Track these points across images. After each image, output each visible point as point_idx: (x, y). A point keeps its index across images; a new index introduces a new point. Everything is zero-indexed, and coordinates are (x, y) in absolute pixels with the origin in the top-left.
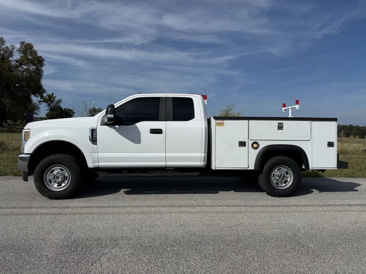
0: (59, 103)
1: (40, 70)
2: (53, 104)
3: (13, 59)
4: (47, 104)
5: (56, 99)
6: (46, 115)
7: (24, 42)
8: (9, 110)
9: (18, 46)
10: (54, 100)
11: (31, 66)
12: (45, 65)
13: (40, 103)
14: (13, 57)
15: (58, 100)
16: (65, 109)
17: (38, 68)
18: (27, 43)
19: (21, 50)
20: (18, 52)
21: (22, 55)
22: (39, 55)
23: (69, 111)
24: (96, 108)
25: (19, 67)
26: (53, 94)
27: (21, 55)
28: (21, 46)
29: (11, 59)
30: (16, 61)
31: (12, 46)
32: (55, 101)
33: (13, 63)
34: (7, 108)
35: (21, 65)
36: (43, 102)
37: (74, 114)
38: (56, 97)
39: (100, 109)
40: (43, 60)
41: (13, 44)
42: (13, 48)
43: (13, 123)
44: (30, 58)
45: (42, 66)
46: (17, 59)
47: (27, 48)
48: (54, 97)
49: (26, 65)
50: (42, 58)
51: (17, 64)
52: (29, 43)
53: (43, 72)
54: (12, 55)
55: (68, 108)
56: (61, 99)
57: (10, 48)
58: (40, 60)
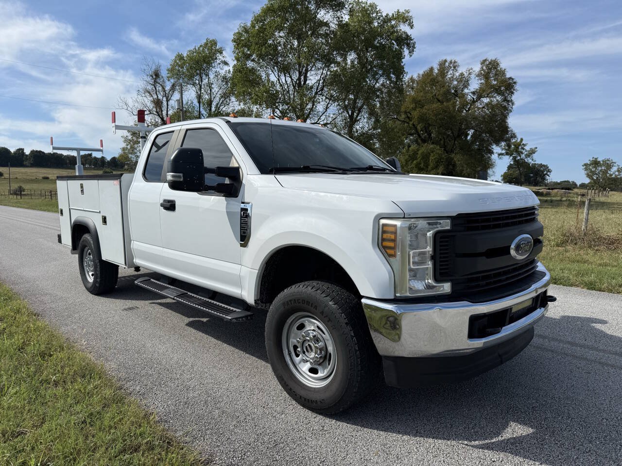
0: (532, 154)
1: (508, 101)
2: (520, 156)
3: (469, 91)
4: (511, 158)
5: (527, 148)
6: (502, 176)
7: (485, 60)
9: (477, 68)
10: (524, 149)
11: (495, 97)
12: (516, 90)
13: (500, 156)
14: (469, 87)
15: (531, 149)
16: (535, 165)
17: (505, 98)
18: (491, 60)
19: (481, 73)
20: (477, 78)
21: (483, 81)
22: (508, 75)
23: (541, 169)
24: (599, 160)
25: (477, 101)
26: (522, 140)
27: (480, 82)
29: (466, 91)
30: (473, 93)
31: (469, 71)
32: (524, 151)
33: (469, 97)
35: (480, 97)
36: (504, 156)
38: (527, 144)
40: (515, 83)
41: (470, 67)
42: (470, 74)
44: (494, 85)
46: (474, 90)
47: (491, 69)
48: (523, 144)
49: (487, 97)
50: (513, 79)
51: (475, 97)
52: (493, 59)
53: (513, 104)
54: (468, 85)
56: (536, 148)
57: (466, 75)
58: (510, 84)
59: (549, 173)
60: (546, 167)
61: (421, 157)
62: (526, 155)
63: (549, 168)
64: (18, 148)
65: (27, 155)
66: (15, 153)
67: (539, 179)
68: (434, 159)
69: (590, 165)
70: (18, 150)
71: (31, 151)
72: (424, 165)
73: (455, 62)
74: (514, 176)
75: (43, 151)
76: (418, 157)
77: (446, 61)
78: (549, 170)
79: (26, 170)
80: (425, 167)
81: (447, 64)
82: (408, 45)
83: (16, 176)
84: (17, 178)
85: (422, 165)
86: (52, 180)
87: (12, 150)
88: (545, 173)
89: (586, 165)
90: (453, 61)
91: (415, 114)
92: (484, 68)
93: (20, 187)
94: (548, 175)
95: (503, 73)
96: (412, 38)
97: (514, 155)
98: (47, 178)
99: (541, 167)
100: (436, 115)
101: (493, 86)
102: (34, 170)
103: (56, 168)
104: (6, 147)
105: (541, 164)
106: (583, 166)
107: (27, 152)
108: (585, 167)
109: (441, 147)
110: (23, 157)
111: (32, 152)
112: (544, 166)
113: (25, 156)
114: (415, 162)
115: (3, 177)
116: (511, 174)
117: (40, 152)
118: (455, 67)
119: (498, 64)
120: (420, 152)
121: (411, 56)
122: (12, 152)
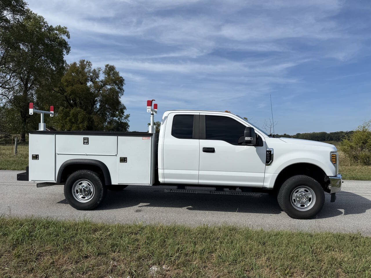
0: (127, 117)
1: (121, 89)
2: (122, 118)
3: (99, 80)
8: (98, 125)
9: (103, 68)
11: (114, 86)
14: (99, 78)
15: (127, 115)
17: (119, 87)
18: (111, 65)
19: (106, 72)
20: (103, 74)
25: (103, 87)
27: (105, 76)
29: (97, 80)
30: (102, 81)
31: (99, 69)
32: (123, 116)
33: (99, 83)
34: (96, 124)
35: (104, 85)
37: (129, 127)
40: (124, 80)
41: (99, 67)
42: (99, 71)
46: (101, 80)
47: (110, 70)
49: (110, 85)
50: (122, 78)
51: (102, 84)
52: (112, 65)
53: (123, 91)
56: (130, 114)
57: (97, 71)
58: (121, 80)
59: (128, 127)
61: (72, 115)
62: (124, 118)
68: (82, 117)
72: (74, 120)
73: (90, 62)
76: (70, 115)
77: (84, 61)
80: (75, 122)
81: (85, 63)
82: (66, 48)
85: (73, 120)
90: (88, 62)
91: (69, 89)
92: (107, 69)
94: (128, 128)
95: (117, 74)
96: (68, 44)
97: (118, 117)
101: (112, 80)
109: (84, 111)
114: (68, 118)
118: (89, 65)
119: (114, 68)
120: (71, 112)
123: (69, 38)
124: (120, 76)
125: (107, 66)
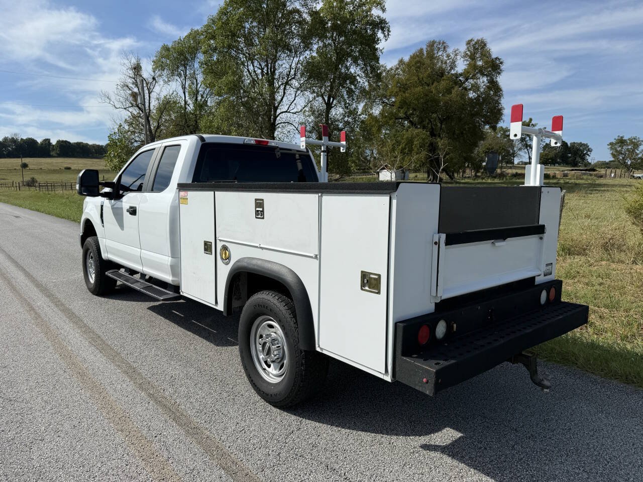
3: (456, 73)
7: (471, 40)
9: (463, 49)
11: (481, 78)
14: (456, 69)
16: (573, 144)
17: (491, 79)
18: (477, 40)
19: (467, 54)
20: (462, 59)
21: (468, 62)
23: (581, 148)
24: (625, 138)
25: (463, 83)
26: (531, 120)
27: (466, 63)
28: (468, 48)
29: (453, 72)
30: (461, 74)
31: (455, 52)
35: (467, 79)
38: (537, 124)
39: (635, 139)
40: (501, 63)
41: (457, 48)
42: (456, 55)
43: (473, 174)
44: (479, 65)
45: (499, 73)
46: (461, 71)
47: (478, 49)
48: (532, 125)
49: (473, 78)
50: (499, 59)
51: (462, 79)
52: (479, 38)
54: (455, 66)
55: (579, 142)
57: (453, 56)
58: (496, 64)
59: (589, 153)
60: (586, 146)
61: (405, 142)
63: (590, 147)
64: (44, 138)
65: (53, 145)
66: (42, 144)
67: (578, 159)
69: (616, 144)
70: (44, 140)
71: (57, 141)
73: (444, 43)
74: (549, 157)
75: (68, 141)
76: (402, 142)
77: (435, 41)
78: (589, 149)
79: (52, 161)
81: (436, 45)
82: (383, 29)
83: (40, 167)
84: (41, 169)
86: (74, 170)
87: (39, 141)
88: (584, 152)
89: (611, 144)
90: (442, 42)
92: (470, 48)
93: (33, 179)
94: (588, 155)
95: (489, 53)
96: (388, 22)
98: (69, 168)
99: (581, 146)
100: (417, 99)
101: (478, 67)
102: (60, 160)
103: (82, 158)
104: (33, 138)
105: (581, 143)
106: (608, 145)
107: (54, 142)
108: (610, 146)
109: (426, 131)
110: (49, 147)
111: (59, 142)
112: (584, 145)
113: (51, 147)
115: (28, 168)
116: (546, 154)
117: (66, 142)
118: (445, 48)
119: (485, 44)
121: (386, 40)
122: (39, 142)
123: (384, 10)
124: (494, 56)
125: (469, 43)
